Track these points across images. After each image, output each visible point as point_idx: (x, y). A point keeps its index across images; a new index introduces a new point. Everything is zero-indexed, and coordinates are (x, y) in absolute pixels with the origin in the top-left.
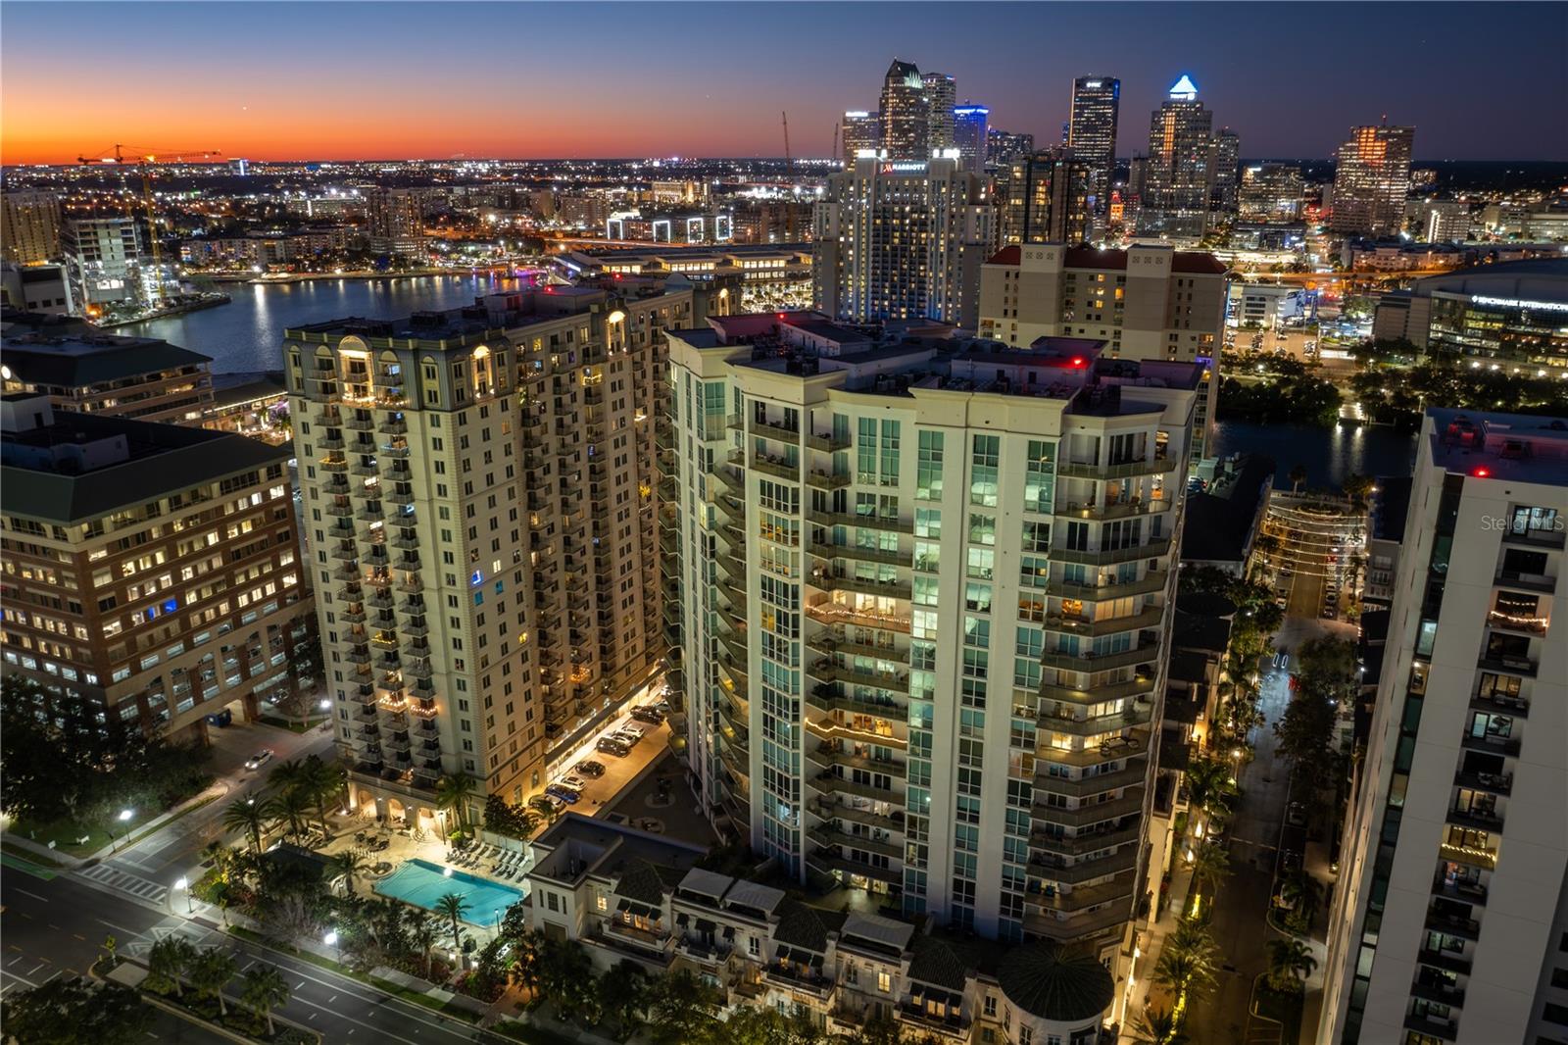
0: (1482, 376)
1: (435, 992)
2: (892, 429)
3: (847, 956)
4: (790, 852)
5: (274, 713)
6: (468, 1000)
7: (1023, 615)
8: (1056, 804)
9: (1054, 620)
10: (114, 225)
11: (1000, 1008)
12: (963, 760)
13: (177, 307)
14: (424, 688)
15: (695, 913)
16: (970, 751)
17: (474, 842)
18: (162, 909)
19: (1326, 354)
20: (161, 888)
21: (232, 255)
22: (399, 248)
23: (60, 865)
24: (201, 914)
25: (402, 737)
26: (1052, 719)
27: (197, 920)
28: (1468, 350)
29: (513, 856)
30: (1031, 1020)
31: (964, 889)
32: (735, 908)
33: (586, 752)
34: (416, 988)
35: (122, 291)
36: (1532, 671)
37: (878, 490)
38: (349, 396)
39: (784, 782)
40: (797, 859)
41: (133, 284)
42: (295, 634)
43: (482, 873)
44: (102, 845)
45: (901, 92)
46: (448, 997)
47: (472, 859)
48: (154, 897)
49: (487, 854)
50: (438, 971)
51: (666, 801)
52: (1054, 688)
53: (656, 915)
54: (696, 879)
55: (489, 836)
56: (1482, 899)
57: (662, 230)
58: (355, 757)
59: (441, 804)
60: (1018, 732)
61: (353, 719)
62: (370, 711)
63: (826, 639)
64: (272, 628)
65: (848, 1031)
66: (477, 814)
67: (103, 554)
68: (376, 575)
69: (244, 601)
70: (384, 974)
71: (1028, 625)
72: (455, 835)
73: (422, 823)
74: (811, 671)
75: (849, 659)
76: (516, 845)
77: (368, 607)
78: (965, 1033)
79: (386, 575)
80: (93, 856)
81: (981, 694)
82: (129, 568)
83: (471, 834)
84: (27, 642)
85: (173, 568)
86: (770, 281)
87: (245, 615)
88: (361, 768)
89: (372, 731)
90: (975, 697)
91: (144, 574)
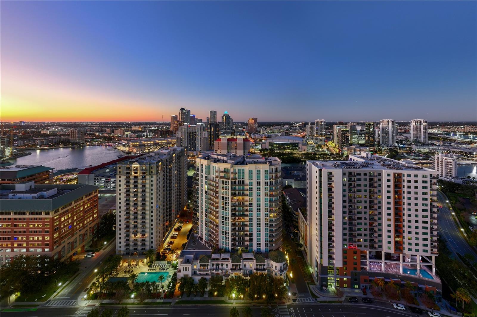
0: (277, 153)
1: (159, 301)
2: (243, 170)
3: (244, 262)
5: (89, 249)
6: (167, 300)
7: (265, 196)
8: (272, 225)
9: (270, 196)
11: (270, 264)
12: (258, 221)
13: (14, 156)
14: (143, 232)
15: (215, 262)
16: (258, 219)
17: (153, 265)
18: (77, 306)
20: (74, 301)
21: (30, 144)
23: (38, 305)
24: (89, 304)
25: (136, 244)
26: (270, 212)
27: (89, 306)
28: (274, 149)
29: (163, 265)
31: (259, 244)
32: (223, 259)
33: (168, 240)
34: (154, 301)
36: (333, 192)
37: (241, 180)
38: (133, 174)
39: (226, 233)
40: (229, 247)
42: (95, 228)
43: (157, 271)
44: (50, 296)
45: (182, 113)
46: (162, 301)
47: (154, 268)
48: (73, 304)
49: (157, 266)
50: (158, 296)
51: (196, 244)
52: (271, 206)
53: (208, 265)
54: (214, 256)
55: (156, 262)
58: (122, 253)
59: (146, 257)
60: (265, 215)
61: (123, 244)
62: (128, 240)
63: (233, 205)
64: (90, 228)
65: (247, 278)
66: (154, 257)
67: (58, 217)
68: (134, 209)
69: (86, 222)
70: (146, 301)
71: (266, 197)
72: (149, 264)
73: (140, 264)
74: (231, 211)
75: (237, 208)
76: (163, 262)
77: (132, 217)
78: (267, 271)
79: (137, 209)
80: (48, 300)
81: (260, 210)
82: (63, 219)
83: (152, 263)
84: (25, 245)
85: (72, 218)
86: (164, 144)
87: (85, 226)
88: (123, 255)
89: (128, 245)
90: (259, 210)
91: (65, 220)
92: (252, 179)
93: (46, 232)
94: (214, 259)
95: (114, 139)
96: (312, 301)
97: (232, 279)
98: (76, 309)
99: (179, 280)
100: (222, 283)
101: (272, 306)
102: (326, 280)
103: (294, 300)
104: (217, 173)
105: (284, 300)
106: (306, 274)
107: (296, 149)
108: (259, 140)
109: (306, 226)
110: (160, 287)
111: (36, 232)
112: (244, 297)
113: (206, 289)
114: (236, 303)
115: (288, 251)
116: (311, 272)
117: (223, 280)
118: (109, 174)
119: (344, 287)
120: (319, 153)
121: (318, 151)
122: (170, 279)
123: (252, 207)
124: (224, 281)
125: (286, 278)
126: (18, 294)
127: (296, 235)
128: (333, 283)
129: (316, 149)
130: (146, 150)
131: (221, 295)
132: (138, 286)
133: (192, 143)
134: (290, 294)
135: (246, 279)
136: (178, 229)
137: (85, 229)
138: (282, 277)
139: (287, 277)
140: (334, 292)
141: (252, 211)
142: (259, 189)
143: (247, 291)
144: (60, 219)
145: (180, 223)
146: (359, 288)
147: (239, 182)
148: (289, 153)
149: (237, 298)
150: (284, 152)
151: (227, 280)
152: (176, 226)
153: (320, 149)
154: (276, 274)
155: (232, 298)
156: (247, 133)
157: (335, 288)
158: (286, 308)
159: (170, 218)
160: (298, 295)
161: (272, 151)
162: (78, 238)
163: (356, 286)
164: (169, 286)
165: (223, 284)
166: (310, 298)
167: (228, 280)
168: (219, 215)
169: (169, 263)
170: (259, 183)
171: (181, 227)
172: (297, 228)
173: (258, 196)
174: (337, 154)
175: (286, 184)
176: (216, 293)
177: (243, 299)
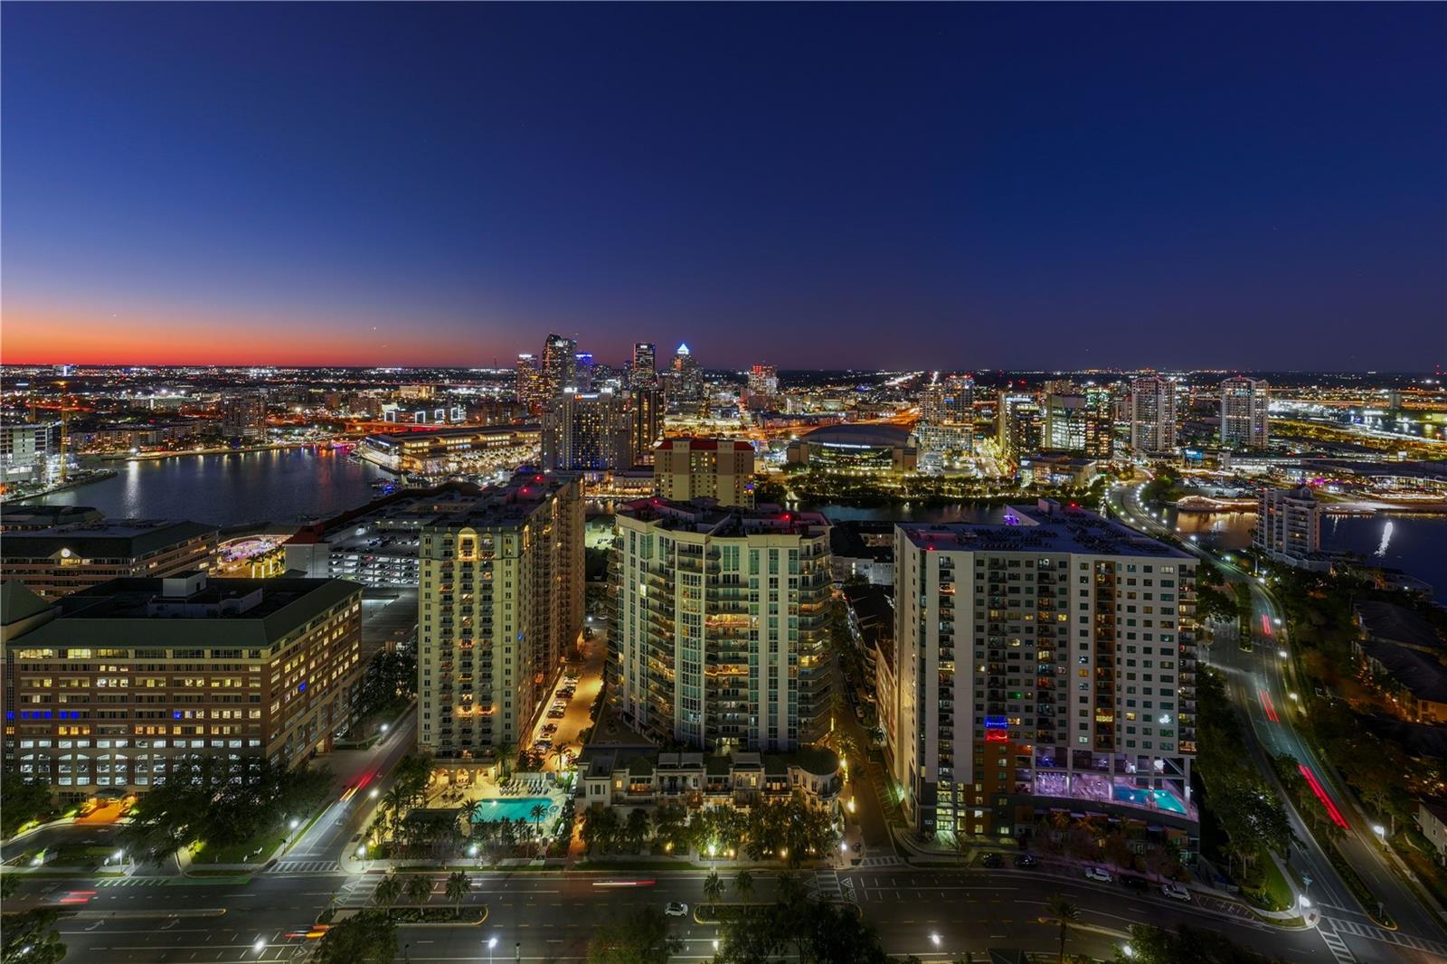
0: (832, 477)
1: (534, 862)
2: (736, 550)
3: (738, 774)
4: (697, 736)
5: (343, 742)
6: (553, 860)
7: (790, 613)
8: (805, 685)
9: (802, 613)
10: (30, 429)
11: (800, 779)
12: (771, 675)
13: (72, 482)
14: (486, 701)
15: (667, 774)
16: (773, 671)
17: (511, 781)
18: (341, 874)
19: (771, 470)
20: (333, 862)
21: (107, 441)
22: (246, 433)
23: (249, 872)
24: (371, 868)
25: (467, 731)
26: (802, 652)
27: (369, 872)
28: (825, 464)
29: (536, 782)
30: (816, 777)
31: (773, 731)
32: (685, 766)
33: (543, 721)
34: (522, 864)
35: (30, 474)
36: (953, 607)
37: (731, 573)
38: (461, 556)
39: (693, 703)
40: (699, 739)
41: (39, 469)
42: (354, 690)
43: (523, 795)
44: (273, 850)
45: (554, 349)
46: (542, 862)
47: (515, 790)
48: (331, 869)
49: (521, 785)
50: (532, 851)
52: (803, 639)
53: (649, 781)
54: (664, 758)
55: (518, 775)
56: (952, 685)
57: (420, 417)
58: (434, 751)
59: (494, 763)
60: (790, 659)
61: (435, 728)
62: (447, 720)
63: (712, 636)
64: (344, 689)
65: (743, 810)
66: (512, 763)
67: (278, 662)
68: (463, 644)
69: (334, 675)
70: (505, 862)
71: (792, 616)
72: (501, 779)
73: (480, 778)
74: (706, 650)
75: (721, 642)
76: (535, 776)
77: (457, 662)
78: (791, 794)
79: (470, 643)
80: (271, 859)
81: (776, 647)
82: (288, 668)
83: (510, 776)
84: (200, 730)
85: (306, 663)
86: (503, 447)
87: (334, 684)
88: (438, 756)
89: (447, 732)
90: (774, 648)
91: (293, 670)
92: (757, 573)
93: (252, 699)
94: (664, 767)
95: (351, 427)
96: (896, 863)
97: (709, 814)
98: (342, 880)
99: (581, 815)
100: (683, 821)
101: (801, 874)
102: (934, 817)
103: (855, 862)
104: (671, 556)
105: (829, 861)
106: (889, 803)
107: (888, 464)
108: (781, 434)
109: (893, 687)
110: (535, 833)
111: (227, 699)
112: (736, 854)
113: (645, 837)
114: (718, 868)
115: (846, 748)
116: (901, 799)
117: (686, 816)
118: (366, 542)
119: (976, 831)
120: (952, 477)
121: (950, 469)
122: (558, 814)
123: (757, 639)
124: (689, 818)
125: (836, 812)
126: (198, 846)
127: (871, 710)
128: (950, 821)
129: (946, 463)
130: (450, 464)
131: (681, 849)
132: (483, 829)
133: (588, 445)
134: (844, 847)
135: (742, 814)
136: (566, 694)
137: (334, 694)
138: (828, 809)
139: (841, 809)
140: (950, 843)
141: (757, 651)
142: (774, 597)
143: (745, 842)
144: (281, 666)
145: (571, 677)
146: (1010, 835)
147: (726, 578)
148: (865, 477)
149: (720, 856)
150: (853, 473)
151: (697, 816)
152: (561, 684)
153: (958, 465)
154: (813, 802)
155: (707, 857)
156: (746, 408)
157: (956, 833)
158: (834, 879)
159: (546, 664)
160: (864, 849)
161: (818, 468)
162: (319, 715)
163: (1005, 831)
164: (555, 830)
165: (687, 824)
166: (894, 857)
167: (700, 814)
168: (678, 660)
169: (550, 776)
170: (774, 582)
171: (574, 689)
172: (873, 690)
173: (771, 613)
174: (1003, 479)
175: (850, 572)
176: (669, 847)
177: (735, 859)
